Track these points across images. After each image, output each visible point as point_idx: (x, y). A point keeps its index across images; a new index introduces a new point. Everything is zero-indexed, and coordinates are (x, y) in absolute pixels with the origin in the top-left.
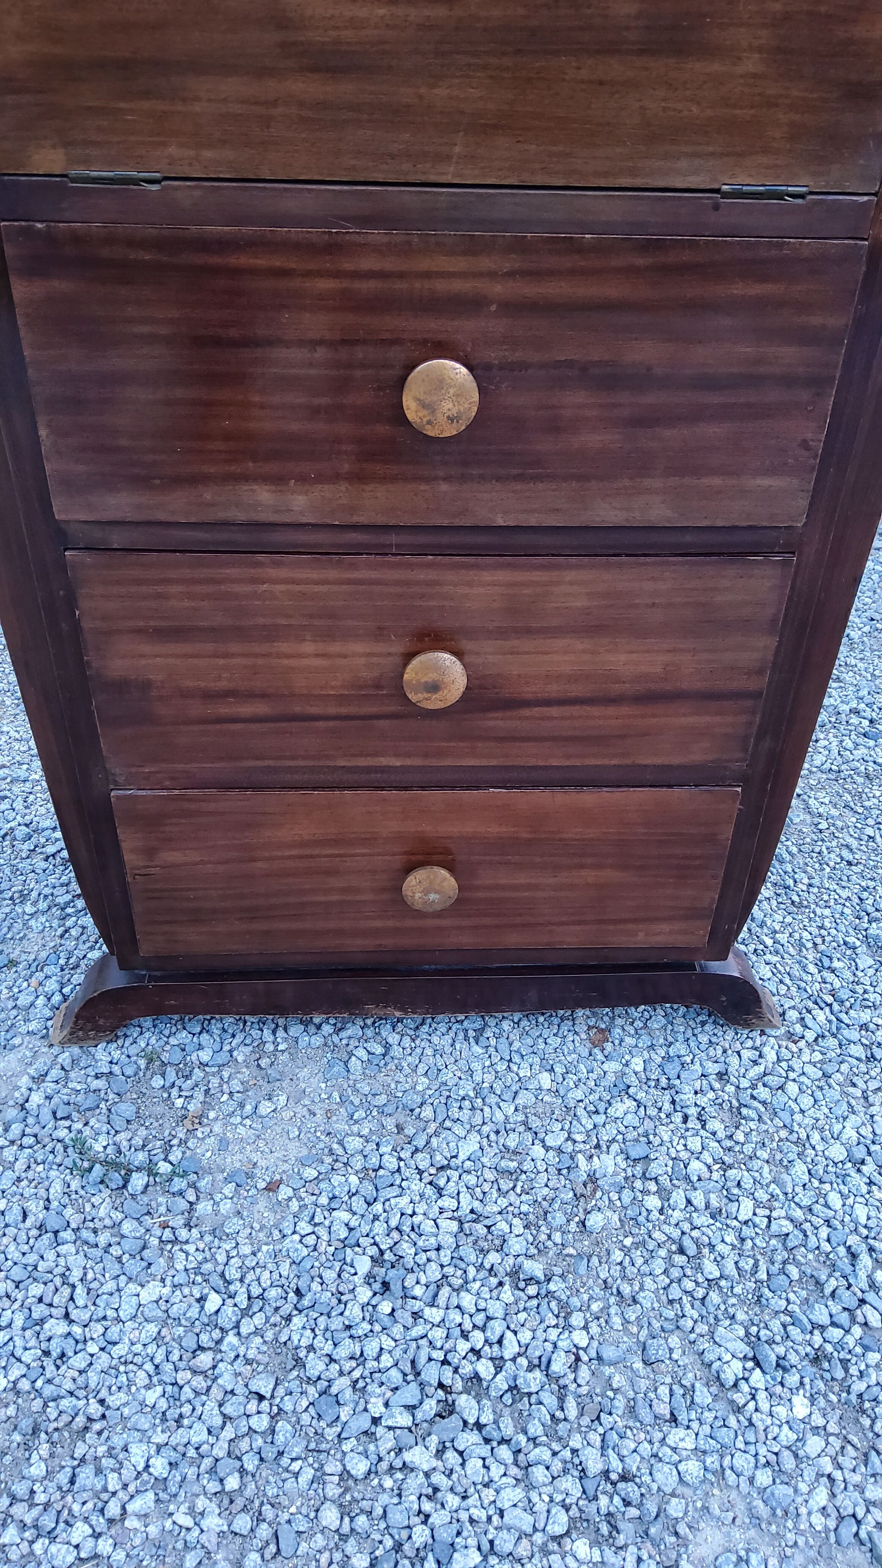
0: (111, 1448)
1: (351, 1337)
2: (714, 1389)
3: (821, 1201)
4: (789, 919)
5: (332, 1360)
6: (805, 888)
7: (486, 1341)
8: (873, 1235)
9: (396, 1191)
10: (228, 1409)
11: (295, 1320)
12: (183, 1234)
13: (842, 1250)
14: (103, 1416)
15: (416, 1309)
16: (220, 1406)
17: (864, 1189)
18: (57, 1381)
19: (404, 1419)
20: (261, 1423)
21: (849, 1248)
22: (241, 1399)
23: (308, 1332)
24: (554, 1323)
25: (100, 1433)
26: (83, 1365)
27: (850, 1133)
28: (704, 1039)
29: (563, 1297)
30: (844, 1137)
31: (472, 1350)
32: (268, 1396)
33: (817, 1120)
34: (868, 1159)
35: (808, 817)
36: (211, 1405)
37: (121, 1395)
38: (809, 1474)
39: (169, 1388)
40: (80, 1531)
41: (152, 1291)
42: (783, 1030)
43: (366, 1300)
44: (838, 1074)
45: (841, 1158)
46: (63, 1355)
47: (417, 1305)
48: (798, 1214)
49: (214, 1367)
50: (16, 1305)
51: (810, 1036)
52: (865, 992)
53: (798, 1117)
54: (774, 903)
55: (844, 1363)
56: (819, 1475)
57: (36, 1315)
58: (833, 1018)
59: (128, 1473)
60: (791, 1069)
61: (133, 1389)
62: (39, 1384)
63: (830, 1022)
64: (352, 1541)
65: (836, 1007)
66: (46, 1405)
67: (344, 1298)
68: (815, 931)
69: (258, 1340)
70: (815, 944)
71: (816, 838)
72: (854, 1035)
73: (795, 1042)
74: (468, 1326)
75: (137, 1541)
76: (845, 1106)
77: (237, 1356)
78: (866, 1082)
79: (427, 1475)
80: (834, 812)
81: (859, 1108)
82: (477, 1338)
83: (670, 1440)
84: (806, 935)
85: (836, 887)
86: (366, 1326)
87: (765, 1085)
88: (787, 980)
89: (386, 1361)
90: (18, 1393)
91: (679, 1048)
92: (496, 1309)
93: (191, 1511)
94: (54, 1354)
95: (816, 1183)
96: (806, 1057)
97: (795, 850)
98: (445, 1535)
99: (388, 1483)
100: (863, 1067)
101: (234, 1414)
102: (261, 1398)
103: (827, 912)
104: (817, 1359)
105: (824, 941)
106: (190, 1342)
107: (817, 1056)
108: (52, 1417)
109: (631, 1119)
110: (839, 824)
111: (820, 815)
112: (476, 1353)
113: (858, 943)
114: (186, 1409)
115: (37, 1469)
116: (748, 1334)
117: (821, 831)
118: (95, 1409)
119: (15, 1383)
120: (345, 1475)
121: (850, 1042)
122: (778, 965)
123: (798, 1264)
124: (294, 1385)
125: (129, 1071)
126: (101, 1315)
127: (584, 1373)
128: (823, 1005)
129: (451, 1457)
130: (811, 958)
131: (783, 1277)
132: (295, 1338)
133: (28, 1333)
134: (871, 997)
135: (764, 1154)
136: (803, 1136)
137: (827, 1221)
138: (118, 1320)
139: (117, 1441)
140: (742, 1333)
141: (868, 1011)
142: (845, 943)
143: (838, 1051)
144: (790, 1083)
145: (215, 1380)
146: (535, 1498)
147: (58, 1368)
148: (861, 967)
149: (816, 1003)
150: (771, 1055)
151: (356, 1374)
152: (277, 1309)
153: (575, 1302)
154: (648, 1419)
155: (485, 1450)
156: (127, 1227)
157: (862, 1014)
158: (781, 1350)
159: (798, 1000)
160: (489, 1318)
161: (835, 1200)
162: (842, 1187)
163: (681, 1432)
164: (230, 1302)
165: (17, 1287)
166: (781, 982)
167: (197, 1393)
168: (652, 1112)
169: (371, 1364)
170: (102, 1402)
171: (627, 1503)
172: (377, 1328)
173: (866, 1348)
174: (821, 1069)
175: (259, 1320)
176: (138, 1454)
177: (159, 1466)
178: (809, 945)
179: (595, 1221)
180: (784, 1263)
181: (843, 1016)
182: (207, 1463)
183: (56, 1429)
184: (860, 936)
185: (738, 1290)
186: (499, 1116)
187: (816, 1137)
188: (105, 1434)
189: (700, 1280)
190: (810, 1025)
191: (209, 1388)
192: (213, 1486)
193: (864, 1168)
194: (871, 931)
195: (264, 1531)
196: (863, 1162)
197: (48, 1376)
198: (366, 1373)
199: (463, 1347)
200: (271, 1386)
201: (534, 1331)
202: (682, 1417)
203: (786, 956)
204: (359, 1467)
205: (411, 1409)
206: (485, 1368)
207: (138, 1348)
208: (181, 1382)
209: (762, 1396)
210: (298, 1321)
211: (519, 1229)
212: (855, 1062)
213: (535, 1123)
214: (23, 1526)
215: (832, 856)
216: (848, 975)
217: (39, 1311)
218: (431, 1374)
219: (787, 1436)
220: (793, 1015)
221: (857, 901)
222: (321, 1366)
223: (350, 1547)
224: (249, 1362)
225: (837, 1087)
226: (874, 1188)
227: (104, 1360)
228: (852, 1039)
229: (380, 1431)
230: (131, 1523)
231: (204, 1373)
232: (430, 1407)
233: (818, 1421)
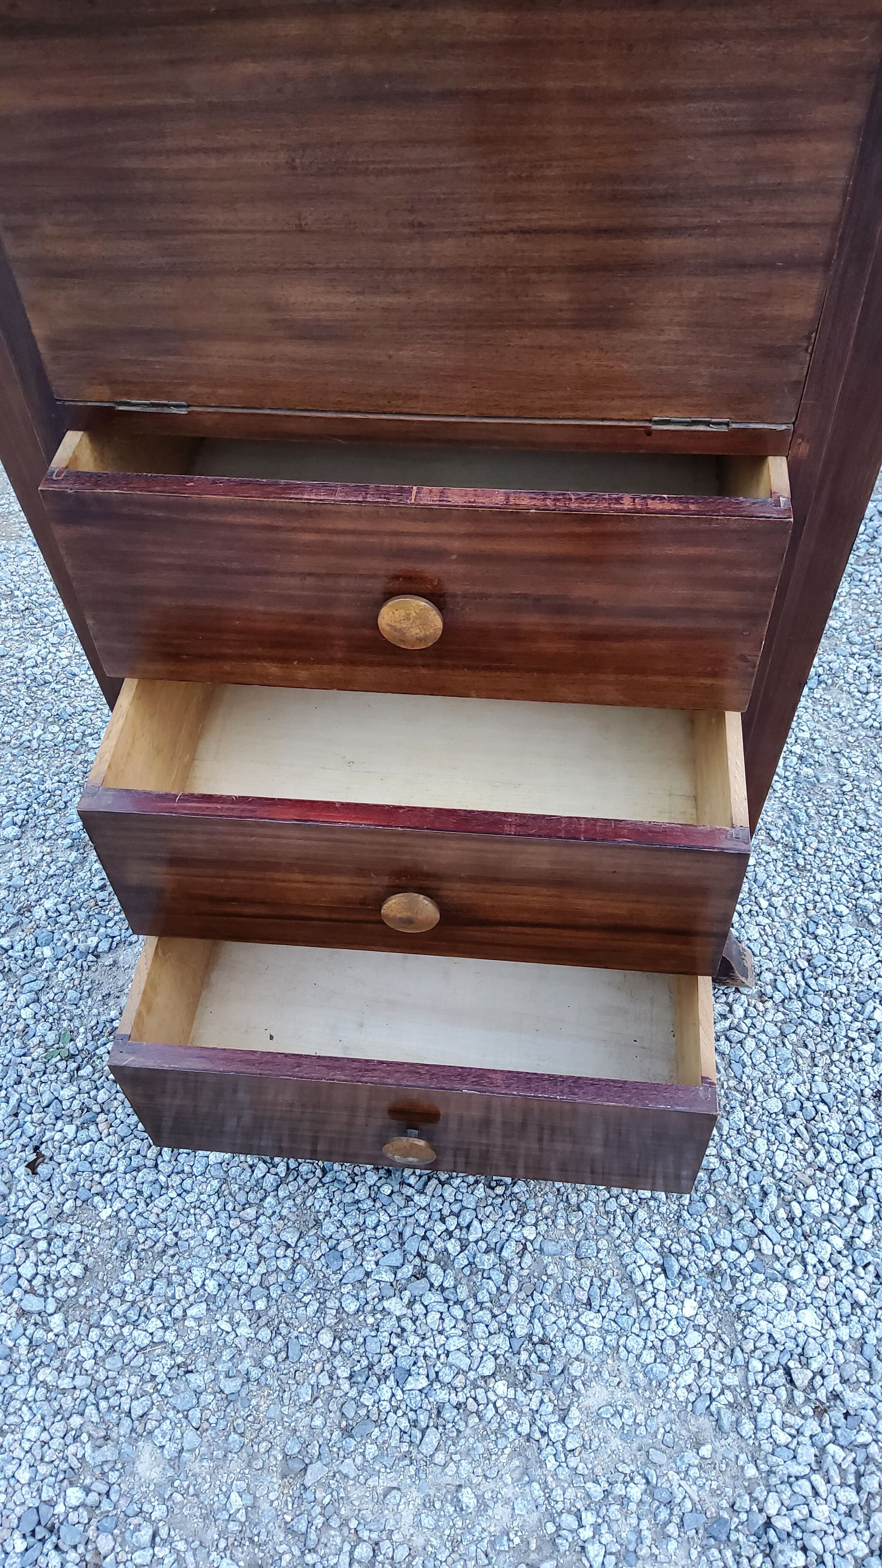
0: (179, 1269)
1: (359, 1209)
2: (625, 1286)
3: (750, 1144)
4: (789, 883)
5: (342, 1225)
6: (812, 852)
7: (458, 1224)
8: (785, 1178)
10: (264, 1251)
11: (319, 1191)
13: (756, 1188)
14: (176, 1244)
15: (409, 1194)
16: (259, 1247)
17: (788, 1138)
18: (145, 1215)
19: (388, 1277)
20: (286, 1264)
21: (762, 1187)
22: (273, 1245)
23: (327, 1202)
24: (511, 1218)
25: (173, 1256)
26: (165, 1205)
27: (790, 1089)
29: (523, 1199)
30: (783, 1092)
31: (447, 1230)
32: (293, 1245)
33: (764, 1074)
34: (799, 1114)
35: (837, 776)
36: (252, 1247)
37: (190, 1230)
38: (684, 1359)
39: (224, 1230)
40: (154, 1324)
42: (755, 990)
43: (372, 1183)
44: (794, 1036)
45: (776, 1110)
46: (151, 1196)
47: (409, 1191)
48: (727, 1153)
49: (257, 1218)
50: (121, 1155)
51: (778, 997)
52: (839, 960)
53: (748, 1070)
54: (780, 864)
55: (734, 1280)
56: (692, 1361)
57: (134, 1164)
58: (803, 984)
59: (190, 1288)
60: (754, 1026)
61: (199, 1227)
62: (133, 1215)
63: (798, 986)
64: (339, 1357)
65: (808, 973)
66: (137, 1231)
67: (357, 1179)
68: (810, 896)
69: (290, 1203)
70: (807, 909)
71: (837, 800)
72: (817, 1001)
73: (763, 1002)
74: (446, 1212)
75: (192, 1336)
76: (792, 1064)
77: (274, 1212)
78: (816, 1044)
79: (399, 1319)
80: (863, 774)
81: (805, 1068)
82: (452, 1223)
83: (583, 1320)
84: (801, 900)
85: (842, 852)
86: (370, 1203)
87: (727, 1039)
88: (771, 944)
89: (381, 1231)
90: (119, 1219)
92: (470, 1202)
93: (231, 1320)
94: (145, 1195)
95: (749, 1129)
96: (769, 1017)
97: (812, 812)
98: (405, 1363)
99: (370, 1320)
100: (817, 1030)
101: (267, 1256)
102: (288, 1246)
103: (826, 878)
104: (713, 1272)
105: (815, 907)
106: (241, 1197)
107: (780, 1017)
108: (141, 1241)
110: (864, 786)
111: (848, 776)
112: (450, 1234)
113: (845, 911)
114: (234, 1248)
115: (129, 1277)
116: (662, 1245)
117: (844, 793)
118: (170, 1238)
119: (117, 1212)
120: (340, 1309)
121: (812, 1006)
122: (767, 928)
123: (716, 1195)
124: (312, 1240)
126: (180, 1169)
127: (528, 1260)
128: (797, 969)
129: (419, 1309)
130: (799, 922)
131: (702, 1204)
132: (317, 1205)
133: (128, 1176)
134: (843, 965)
136: (749, 1086)
137: (751, 1164)
138: (191, 1174)
139: (184, 1264)
140: (657, 1244)
141: (836, 978)
142: (834, 911)
143: (800, 1014)
144: (749, 1039)
145: (256, 1228)
146: (474, 1346)
147: (147, 1205)
148: (842, 936)
149: (791, 967)
150: (739, 1011)
151: (357, 1238)
152: (306, 1181)
153: (532, 1204)
154: (570, 1301)
155: (443, 1308)
157: (829, 982)
158: (684, 1262)
159: (776, 962)
160: (464, 1208)
161: (761, 1145)
162: (770, 1134)
163: (592, 1315)
164: (273, 1170)
165: (122, 1140)
166: (766, 945)
167: (243, 1237)
169: (370, 1232)
170: (176, 1234)
171: (541, 1360)
172: (378, 1205)
173: (755, 1270)
174: (780, 1029)
175: (292, 1187)
176: (198, 1275)
177: (211, 1286)
178: (801, 910)
180: (707, 1192)
181: (812, 982)
182: (244, 1288)
183: (144, 1250)
184: (850, 905)
185: (663, 1209)
187: (759, 1089)
188: (177, 1257)
189: (634, 1198)
190: (779, 988)
191: (251, 1235)
192: (247, 1306)
193: (793, 1122)
194: (861, 902)
195: (279, 1342)
196: (794, 1116)
197: (140, 1210)
198: (366, 1238)
199: (440, 1228)
200: (296, 1239)
201: (495, 1222)
202: (596, 1304)
203: (776, 919)
204: (351, 1306)
205: (395, 1270)
206: (453, 1246)
207: (204, 1197)
208: (232, 1227)
209: (661, 1295)
210: (320, 1192)
212: (812, 1024)
214: (116, 1315)
215: (847, 821)
216: (828, 943)
217: (137, 1161)
218: (412, 1246)
219: (674, 1328)
220: (768, 976)
221: (858, 868)
222: (333, 1229)
223: (337, 1361)
224: (282, 1218)
225: (790, 1046)
226: (797, 1139)
227: (179, 1203)
228: (815, 1004)
229: (370, 1282)
230: (190, 1323)
231: (249, 1222)
232: (407, 1270)
233: (701, 1320)
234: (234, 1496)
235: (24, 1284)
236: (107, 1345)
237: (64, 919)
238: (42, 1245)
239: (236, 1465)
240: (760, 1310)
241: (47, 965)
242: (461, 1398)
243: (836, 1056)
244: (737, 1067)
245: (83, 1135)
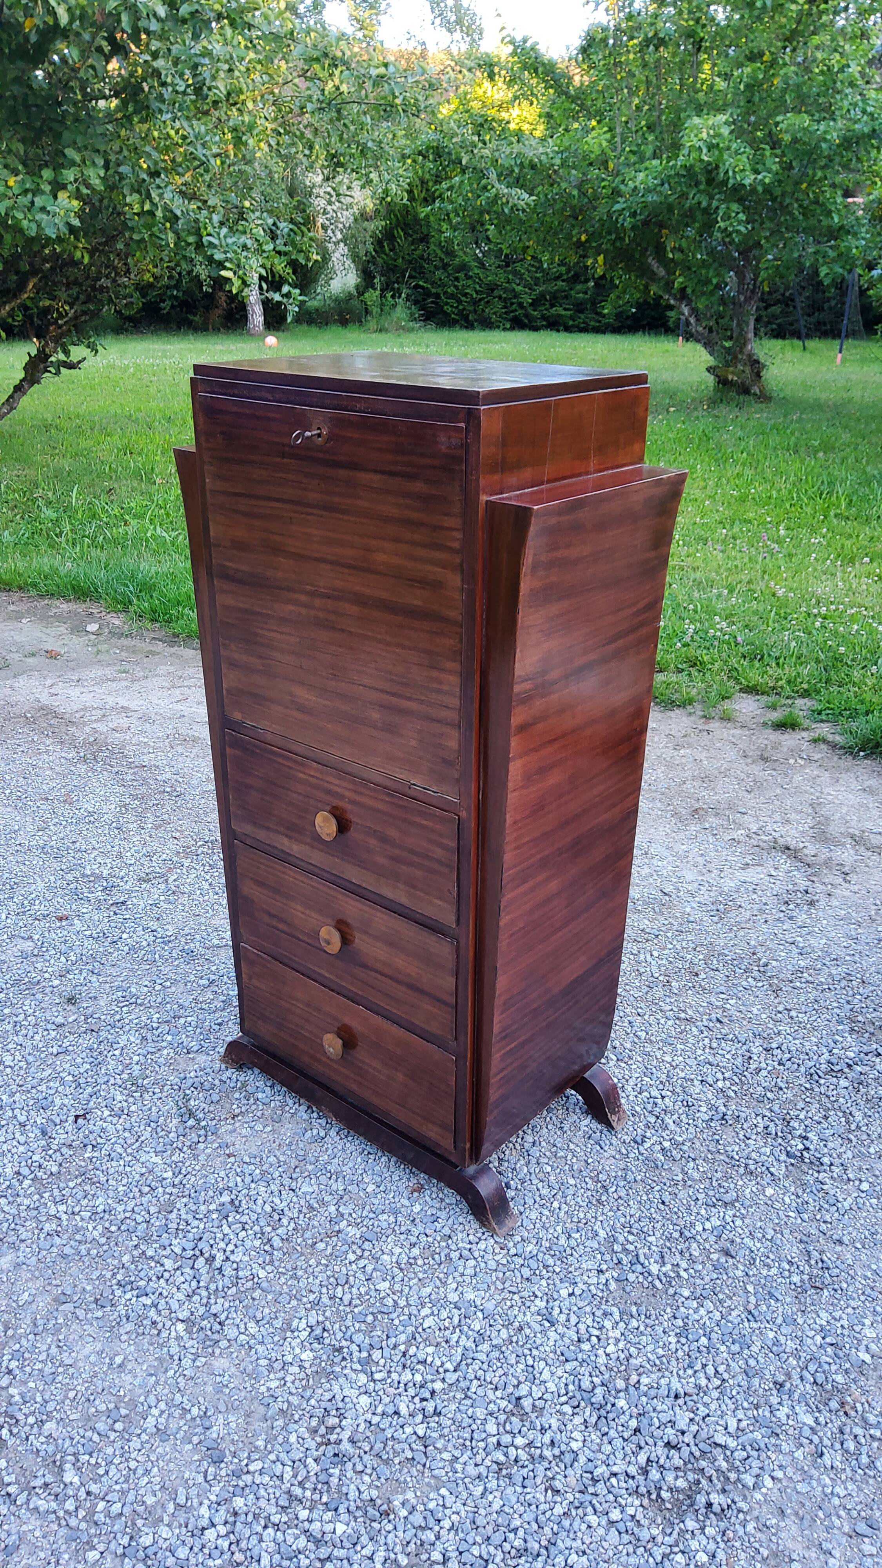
0: (95, 1194)
1: (194, 1216)
5: (180, 1218)
6: (616, 1197)
7: (232, 1250)
8: (422, 1333)
9: (265, 1184)
10: (136, 1208)
12: (185, 1149)
13: (401, 1329)
14: (103, 1184)
16: (135, 1206)
19: (178, 1250)
22: (143, 1208)
28: (461, 1220)
31: (224, 1249)
32: (151, 1214)
33: (464, 1281)
34: (463, 1310)
36: (133, 1203)
37: (114, 1182)
38: (280, 1375)
39: (128, 1190)
40: (62, 1208)
41: (158, 1160)
42: (502, 1241)
43: (212, 1209)
44: (502, 1274)
45: (452, 1300)
48: (403, 1303)
49: (147, 1194)
51: (512, 1251)
52: (571, 1255)
53: (456, 1274)
54: (589, 1193)
55: (343, 1359)
56: (283, 1379)
58: (535, 1253)
59: (91, 1203)
60: (483, 1256)
61: (119, 1183)
63: (530, 1252)
64: (124, 1270)
65: (543, 1249)
66: (93, 1169)
67: (206, 1203)
69: (168, 1196)
70: (579, 1222)
73: (501, 1249)
74: (232, 1241)
75: (73, 1223)
76: (485, 1286)
77: (156, 1196)
78: (511, 1286)
79: (165, 1271)
81: (491, 1292)
82: (231, 1247)
83: (249, 1326)
85: (635, 1207)
86: (202, 1216)
91: (443, 1215)
92: (248, 1244)
93: (95, 1227)
95: (427, 1300)
98: (148, 1290)
101: (136, 1211)
102: (148, 1213)
108: (91, 1174)
109: (385, 1225)
113: (603, 1235)
115: (71, 1184)
118: (103, 1180)
120: (144, 1253)
121: (529, 1266)
122: (544, 1217)
124: (161, 1217)
125: (232, 1085)
126: (135, 1155)
128: (539, 1245)
135: (421, 1275)
142: (596, 1231)
143: (517, 1266)
144: (474, 1261)
145: (143, 1197)
146: (186, 1304)
148: (586, 1244)
149: (538, 1242)
150: (482, 1244)
152: (184, 1191)
153: (277, 1263)
154: (251, 1314)
155: (190, 1279)
156: (172, 1135)
157: (552, 1261)
158: (326, 1335)
159: (531, 1235)
160: (242, 1245)
163: (255, 1326)
164: (173, 1179)
166: (534, 1223)
167: (133, 1197)
168: (397, 1228)
170: (107, 1180)
171: (211, 1329)
172: (204, 1219)
173: (359, 1362)
174: (497, 1266)
175: (175, 1190)
176: (100, 1201)
177: (101, 1208)
178: (576, 1219)
179: (321, 1246)
181: (541, 1255)
182: (113, 1218)
183: (88, 1178)
184: (609, 1233)
185: (341, 1308)
186: (334, 1187)
188: (98, 1189)
191: (138, 1199)
192: (107, 1225)
195: (105, 1248)
198: (185, 1229)
199: (223, 1246)
200: (155, 1212)
201: (251, 1260)
202: (262, 1323)
204: (150, 1253)
205: (184, 1250)
206: (220, 1257)
207: (134, 1172)
208: (133, 1191)
209: (298, 1341)
210: (185, 1199)
211: (290, 1228)
212: (519, 1275)
213: (346, 1198)
214: (52, 1196)
218: (201, 1245)
219: (289, 1358)
223: (122, 1271)
224: (157, 1200)
225: (494, 1278)
227: (121, 1169)
228: (531, 1266)
229: (168, 1248)
230: (78, 1217)
231: (142, 1193)
233: (307, 1365)
234: (26, 1294)
235: (30, 1161)
236: (37, 1204)
237: (189, 1029)
238: (51, 1152)
239: (39, 1283)
240: (342, 1380)
241: (164, 1044)
242: (159, 1319)
243: (516, 1297)
244: (452, 1269)
245: (109, 1119)
